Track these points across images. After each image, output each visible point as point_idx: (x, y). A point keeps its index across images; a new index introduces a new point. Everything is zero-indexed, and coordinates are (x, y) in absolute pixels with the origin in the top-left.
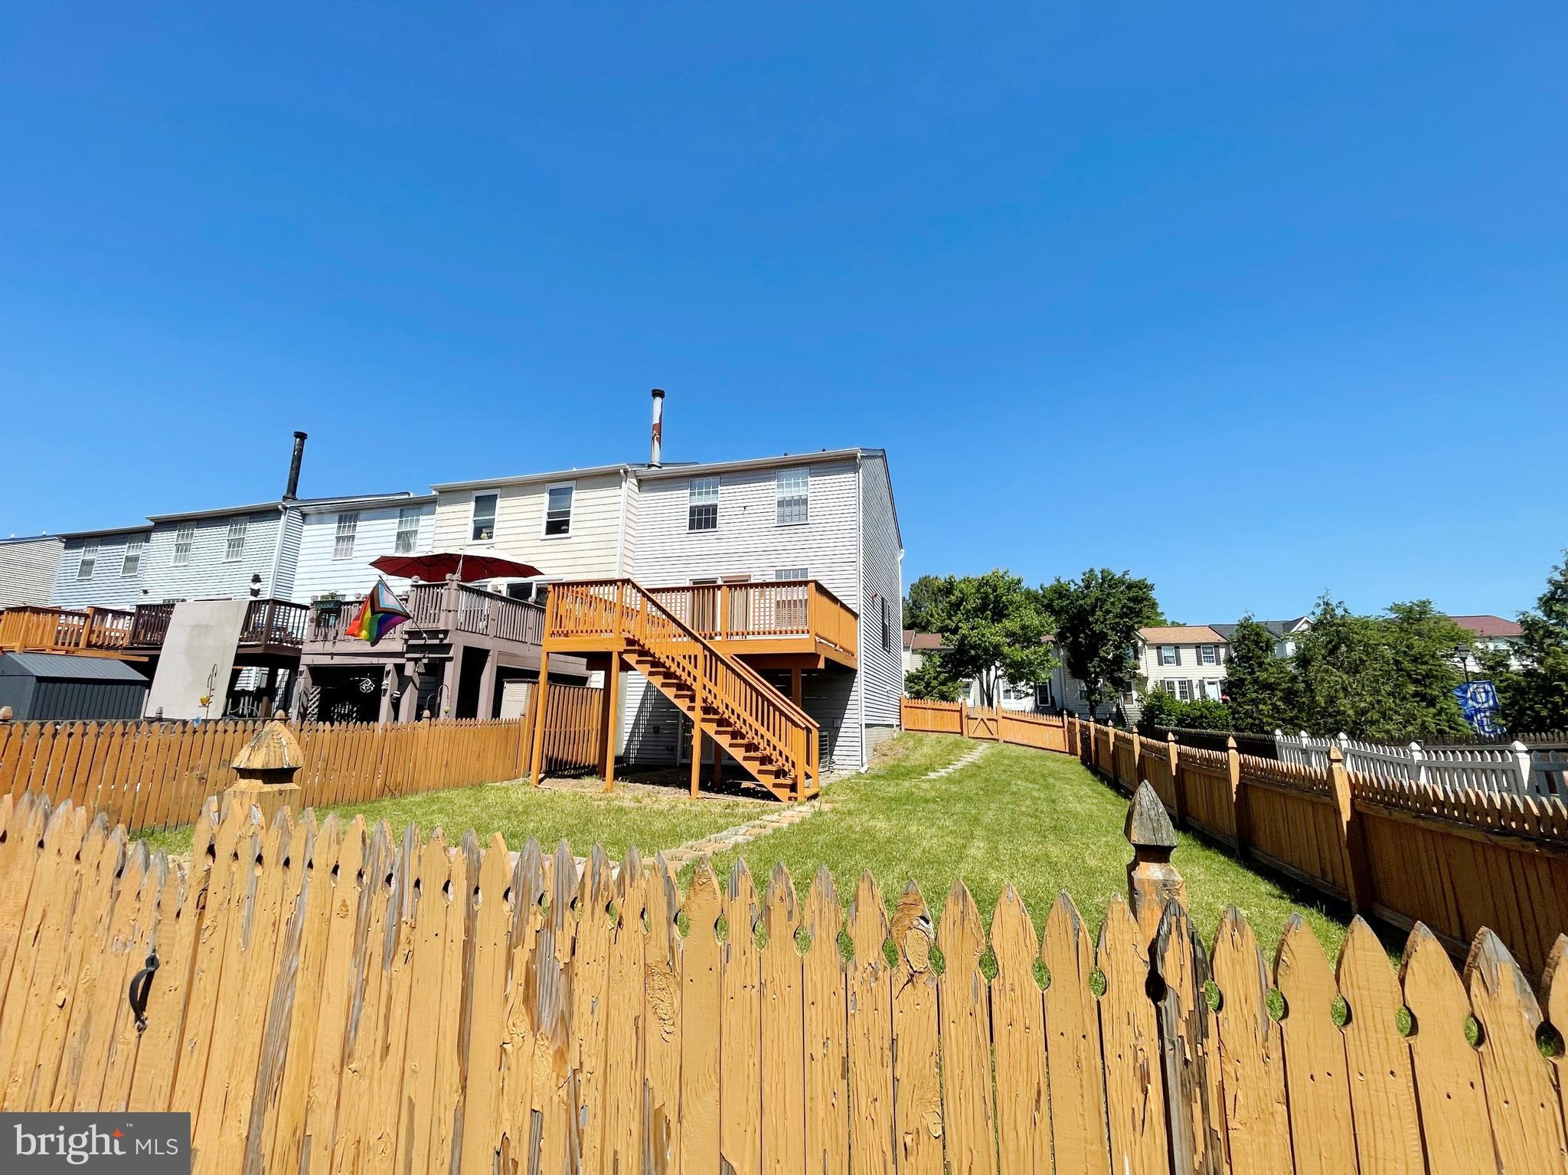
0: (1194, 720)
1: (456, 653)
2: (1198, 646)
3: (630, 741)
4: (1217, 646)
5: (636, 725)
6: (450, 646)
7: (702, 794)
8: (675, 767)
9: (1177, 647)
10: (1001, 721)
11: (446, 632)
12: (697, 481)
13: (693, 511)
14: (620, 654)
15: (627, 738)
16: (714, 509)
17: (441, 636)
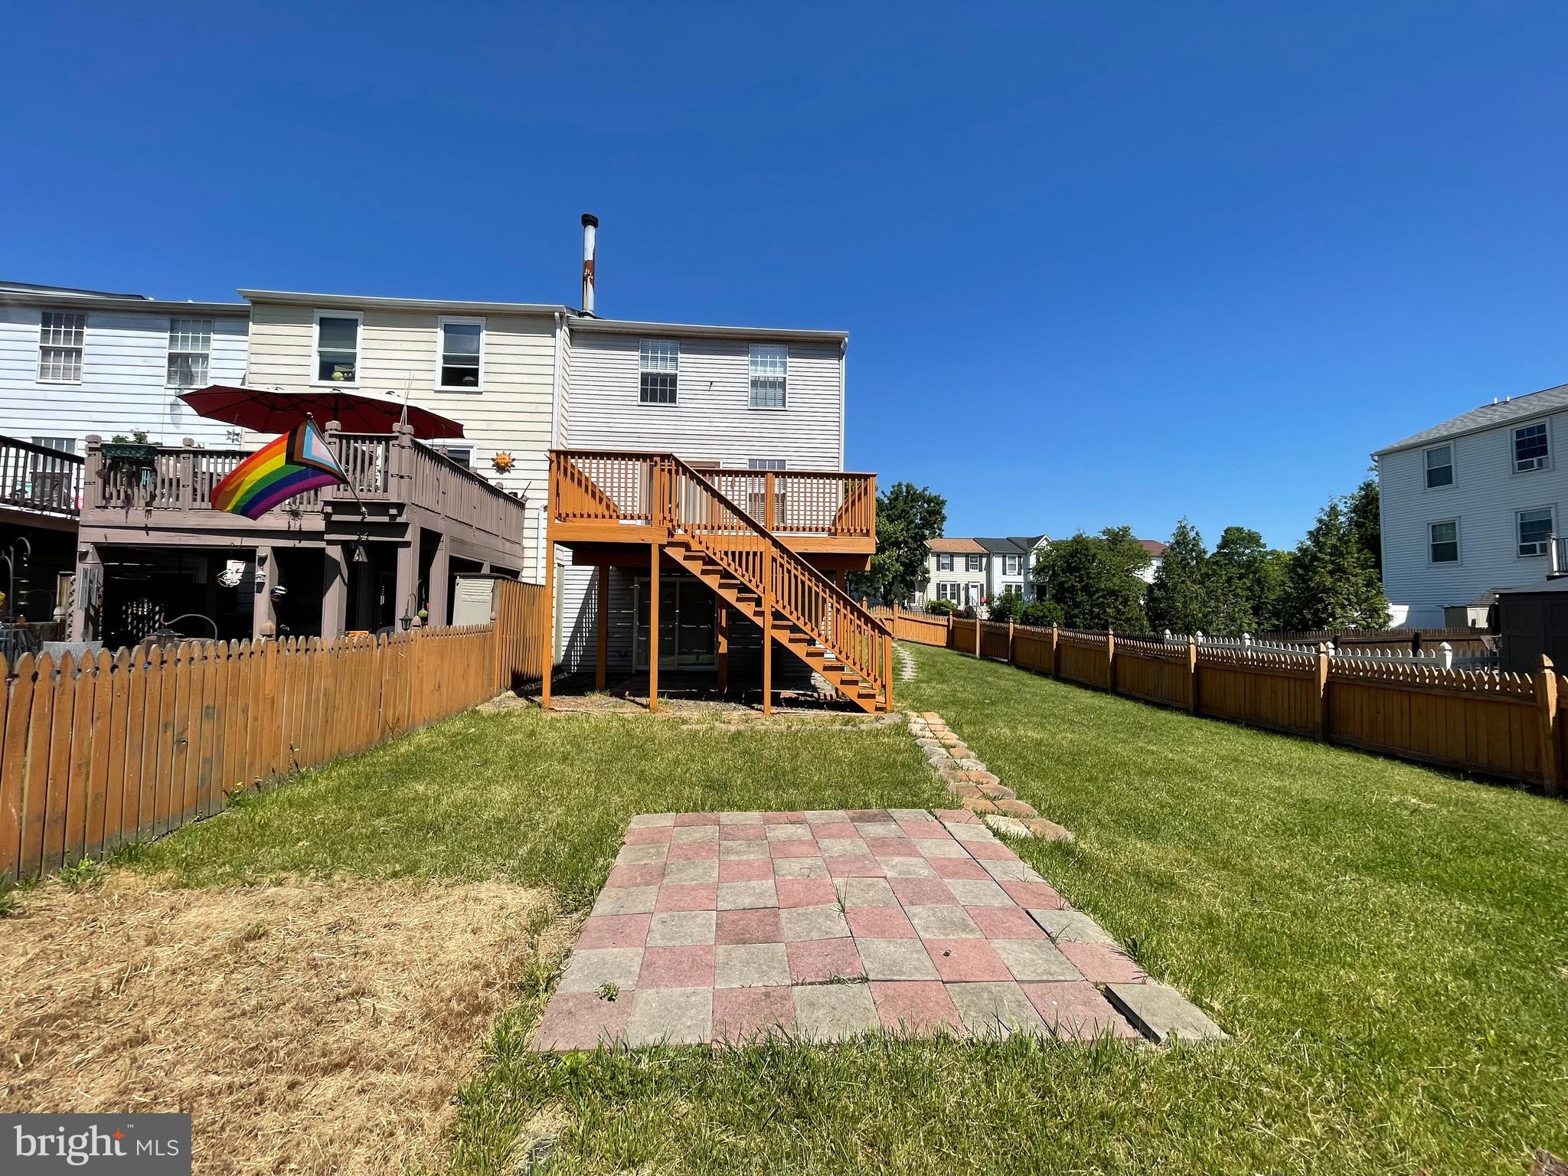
0: (1037, 619)
1: (412, 535)
2: (967, 555)
3: (570, 647)
4: (981, 556)
5: (578, 628)
6: (405, 525)
7: (774, 710)
8: (631, 675)
9: (952, 555)
10: (897, 621)
11: (400, 507)
12: (650, 342)
13: (645, 378)
14: (661, 547)
15: (566, 644)
16: (673, 380)
17: (393, 512)
